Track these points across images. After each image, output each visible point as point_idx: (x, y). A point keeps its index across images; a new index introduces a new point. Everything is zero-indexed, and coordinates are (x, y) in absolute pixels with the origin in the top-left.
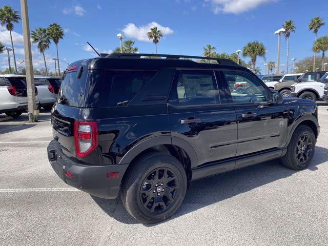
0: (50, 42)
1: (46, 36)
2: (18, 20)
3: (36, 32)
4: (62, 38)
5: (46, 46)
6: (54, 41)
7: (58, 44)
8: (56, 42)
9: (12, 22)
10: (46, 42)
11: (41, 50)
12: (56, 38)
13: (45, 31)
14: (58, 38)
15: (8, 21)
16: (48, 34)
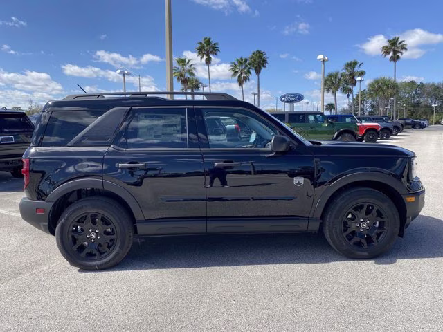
0: (250, 73)
1: (246, 66)
2: (218, 52)
3: (237, 63)
4: (264, 66)
5: (246, 79)
6: (256, 71)
7: (260, 75)
8: (258, 72)
9: (211, 56)
10: (246, 73)
11: (241, 84)
12: (258, 68)
13: (246, 61)
14: (260, 68)
15: (208, 55)
16: (249, 64)
